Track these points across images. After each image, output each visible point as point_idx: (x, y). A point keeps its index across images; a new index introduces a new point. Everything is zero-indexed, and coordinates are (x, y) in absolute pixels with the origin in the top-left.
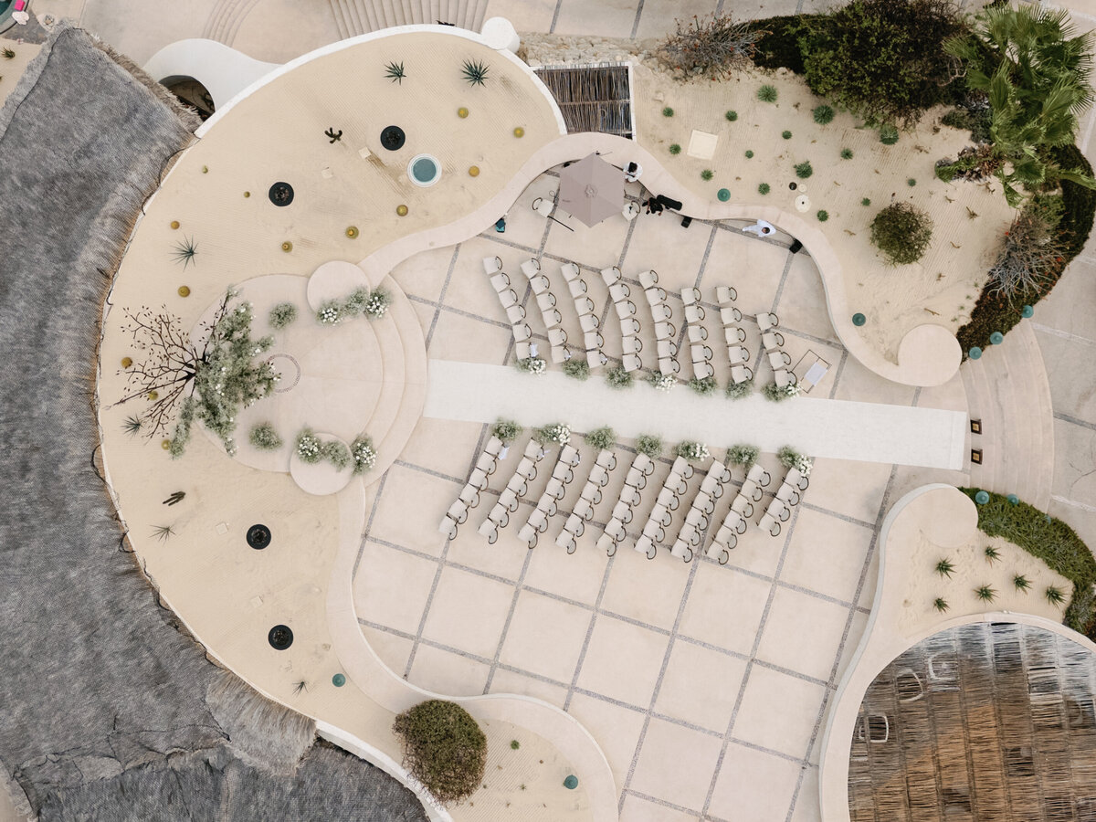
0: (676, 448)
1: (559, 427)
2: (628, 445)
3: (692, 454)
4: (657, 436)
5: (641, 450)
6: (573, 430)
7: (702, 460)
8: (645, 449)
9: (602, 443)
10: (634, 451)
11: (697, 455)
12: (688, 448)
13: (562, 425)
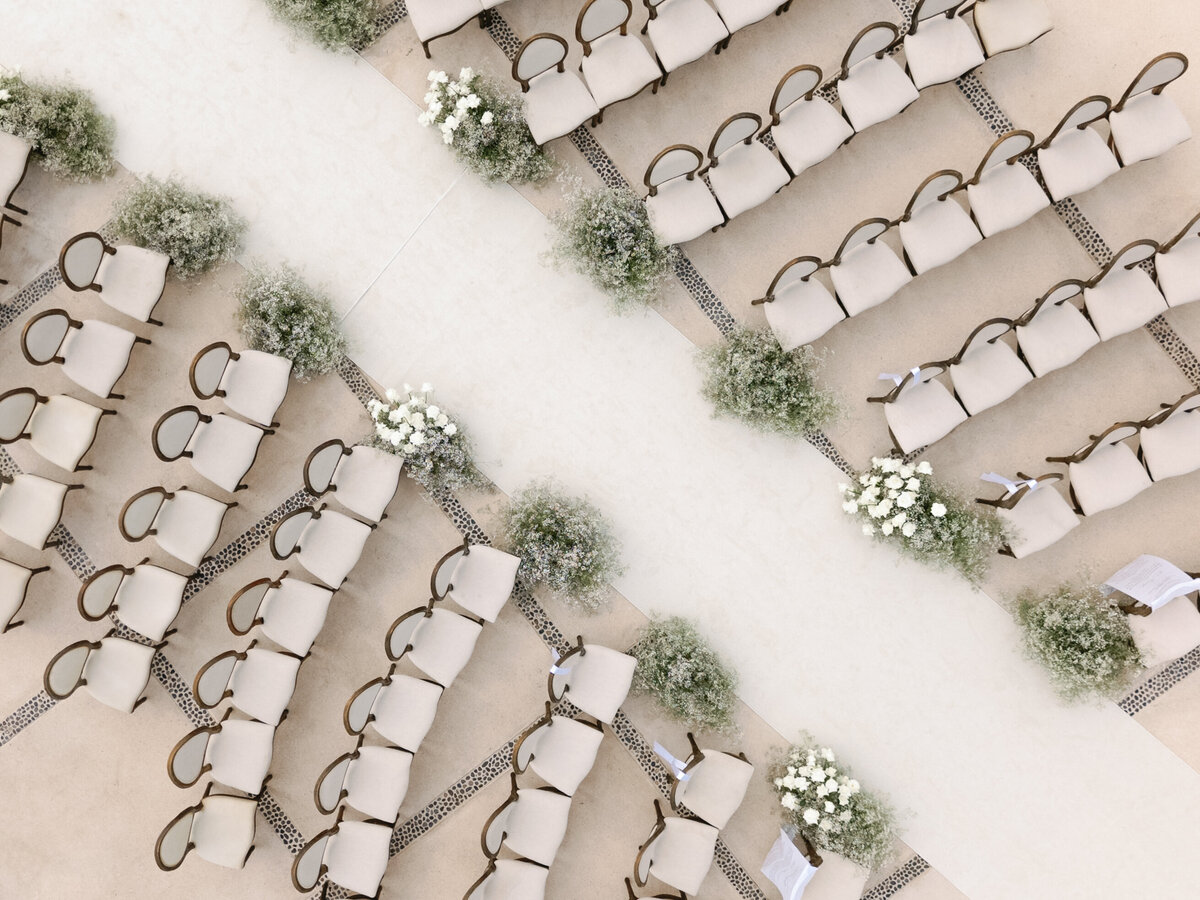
0: (530, 176)
1: (887, 528)
2: (686, 301)
3: (487, 118)
4: (569, 264)
5: (654, 254)
6: (845, 486)
7: (466, 74)
8: (641, 250)
9: (780, 375)
10: (684, 267)
11: (474, 101)
12: (489, 150)
13: (868, 529)
